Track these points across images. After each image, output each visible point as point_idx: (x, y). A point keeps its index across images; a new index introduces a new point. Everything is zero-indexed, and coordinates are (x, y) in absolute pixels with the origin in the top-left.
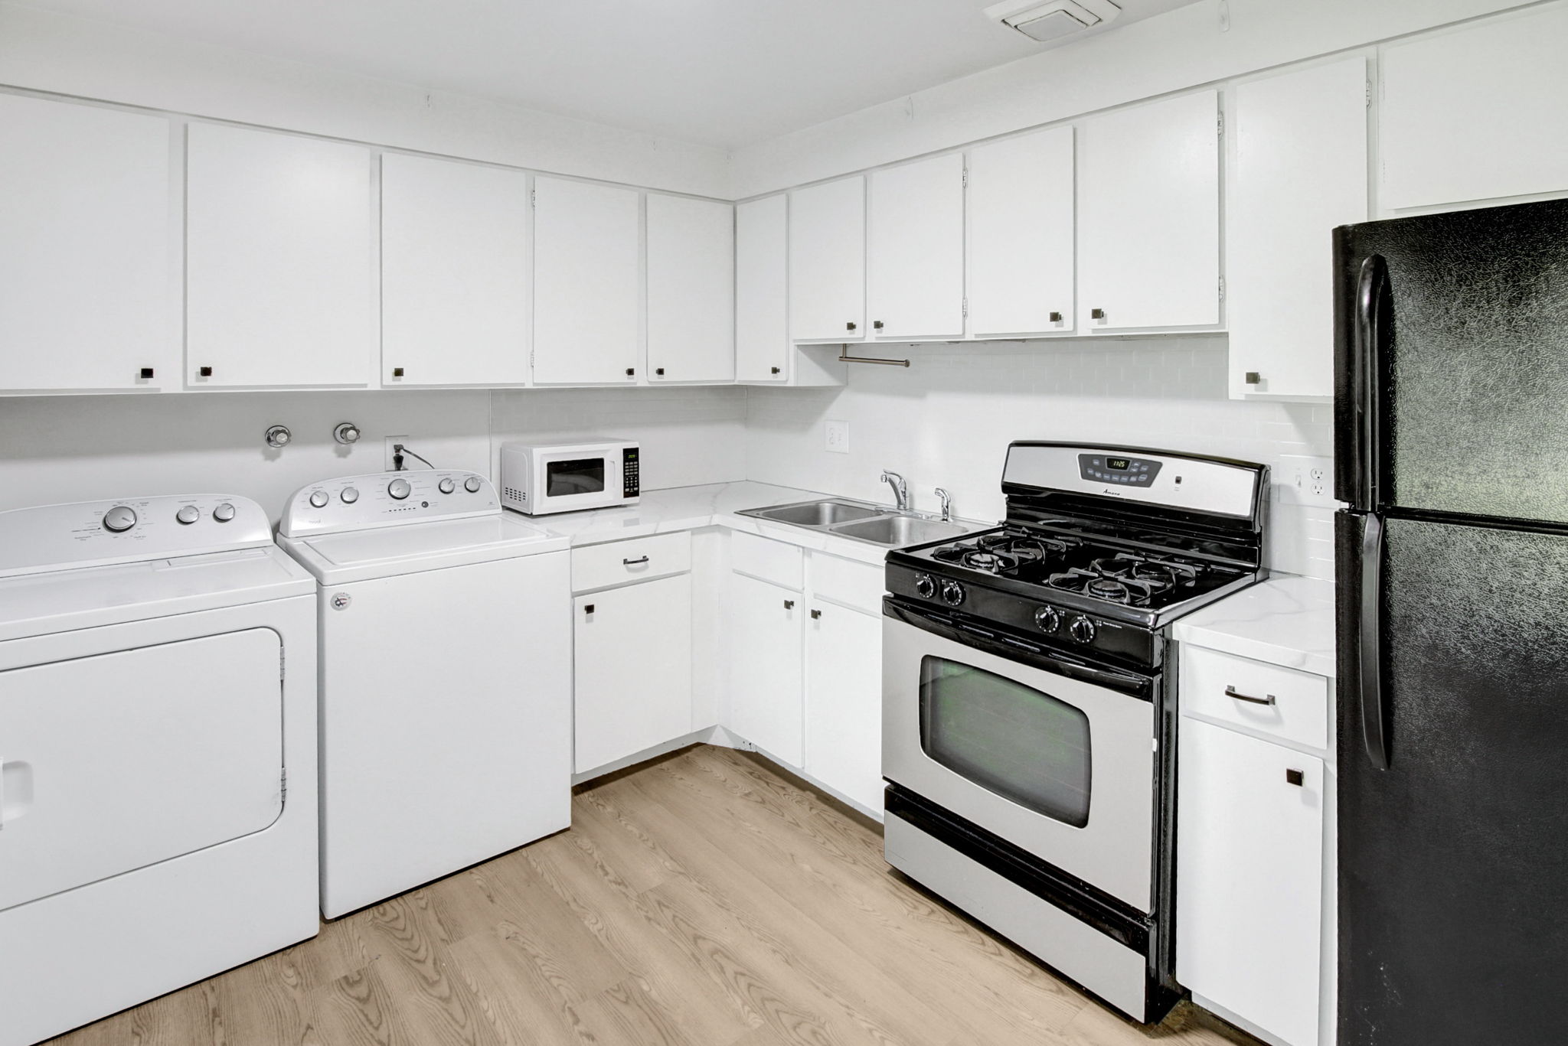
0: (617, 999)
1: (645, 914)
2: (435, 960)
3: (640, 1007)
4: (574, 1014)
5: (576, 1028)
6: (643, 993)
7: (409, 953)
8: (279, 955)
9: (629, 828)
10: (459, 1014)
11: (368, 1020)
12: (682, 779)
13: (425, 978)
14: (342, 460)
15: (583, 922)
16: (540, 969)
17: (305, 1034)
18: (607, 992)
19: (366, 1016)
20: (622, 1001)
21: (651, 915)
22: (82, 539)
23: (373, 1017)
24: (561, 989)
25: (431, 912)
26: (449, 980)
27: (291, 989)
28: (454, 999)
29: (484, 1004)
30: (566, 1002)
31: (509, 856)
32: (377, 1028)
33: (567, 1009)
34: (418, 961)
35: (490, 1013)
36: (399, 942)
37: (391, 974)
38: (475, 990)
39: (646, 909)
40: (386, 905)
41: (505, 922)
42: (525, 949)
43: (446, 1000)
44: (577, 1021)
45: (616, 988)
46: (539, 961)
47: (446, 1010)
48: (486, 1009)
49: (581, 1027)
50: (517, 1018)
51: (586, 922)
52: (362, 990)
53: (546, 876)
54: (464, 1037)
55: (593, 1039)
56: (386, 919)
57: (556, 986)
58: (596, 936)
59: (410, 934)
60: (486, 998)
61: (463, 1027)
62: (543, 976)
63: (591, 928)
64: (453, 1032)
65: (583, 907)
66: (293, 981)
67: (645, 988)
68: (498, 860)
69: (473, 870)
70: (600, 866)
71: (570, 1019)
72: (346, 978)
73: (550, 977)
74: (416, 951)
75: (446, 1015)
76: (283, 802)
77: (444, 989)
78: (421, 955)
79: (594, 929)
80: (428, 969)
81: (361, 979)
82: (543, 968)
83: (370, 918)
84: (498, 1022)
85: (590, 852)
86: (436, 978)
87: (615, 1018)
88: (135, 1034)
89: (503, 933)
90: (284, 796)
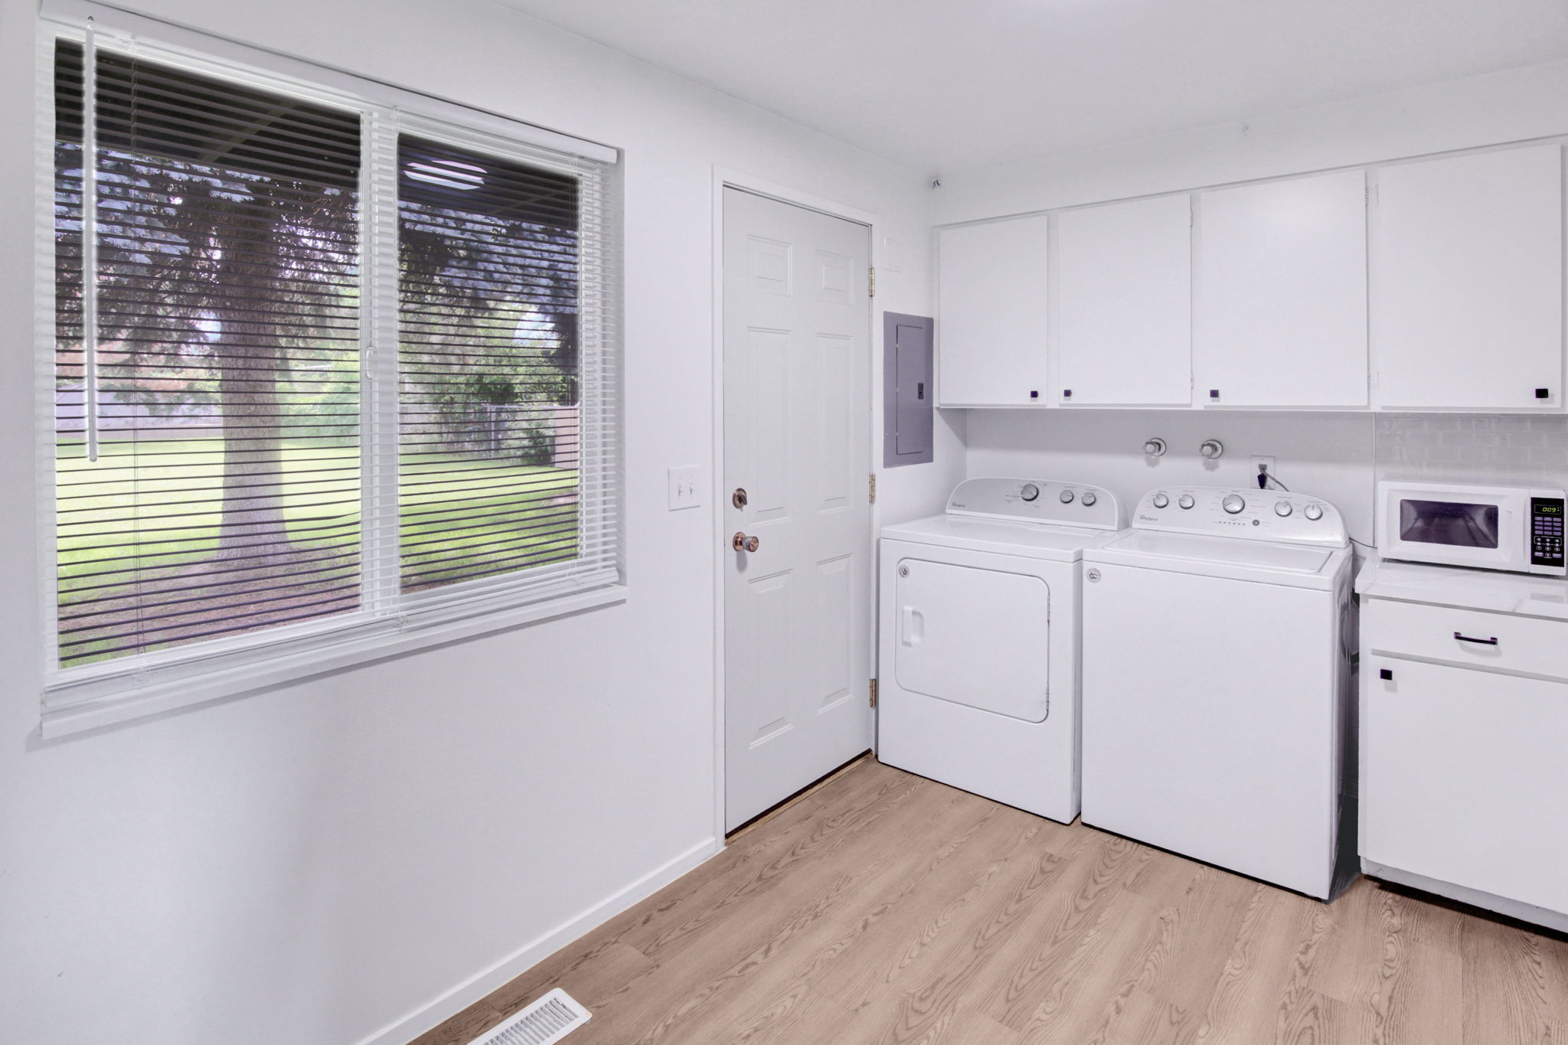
0: (1171, 1015)
1: (1288, 1001)
2: (1104, 888)
3: (1177, 1034)
4: (1129, 991)
5: (1119, 997)
6: (1194, 1032)
7: (1097, 873)
8: (1041, 819)
9: (1390, 947)
10: (1072, 923)
11: (1031, 881)
12: (1539, 963)
13: (1085, 891)
14: (1209, 473)
15: (1228, 959)
16: (1152, 951)
17: (1000, 860)
18: (1171, 1005)
19: (1033, 879)
20: (1171, 1020)
21: (1290, 1007)
22: (1009, 501)
23: (1035, 882)
24: (1146, 973)
25: (1141, 866)
26: (1095, 904)
27: (1024, 837)
28: (1082, 915)
29: (1092, 932)
30: (1137, 981)
31: (1245, 881)
32: (1029, 888)
33: (1131, 984)
34: (1095, 881)
35: (1087, 940)
36: (1101, 863)
37: (1072, 875)
38: (1098, 922)
39: (1293, 1000)
40: (1124, 841)
41: (1175, 910)
42: (1162, 934)
43: (1077, 909)
44: (1125, 995)
45: (1181, 1010)
46: (1159, 947)
47: (1070, 914)
48: (1090, 935)
49: (1122, 1001)
50: (1096, 957)
51: (1230, 961)
52: (1049, 867)
53: (1250, 914)
54: (1058, 934)
55: (1118, 1013)
56: (1113, 848)
57: (1146, 967)
58: (1222, 974)
59: (1112, 865)
60: (1098, 931)
61: (1064, 930)
62: (1148, 956)
63: (1226, 967)
64: (1057, 926)
65: (1244, 953)
66: (1030, 835)
67: (1201, 1032)
68: (1233, 876)
69: (1206, 867)
70: (1308, 945)
71: (1123, 990)
72: (1051, 855)
73: (1151, 961)
74: (1101, 875)
75: (1066, 916)
76: (1048, 710)
77: (1085, 905)
78: (1100, 880)
79: (1228, 969)
80: (1092, 889)
81: (1057, 862)
82: (1155, 953)
83: (1106, 840)
84: (1084, 948)
85: (1316, 929)
86: (1091, 896)
87: (1150, 1021)
88: (953, 802)
89: (1164, 913)
90: (1048, 706)
